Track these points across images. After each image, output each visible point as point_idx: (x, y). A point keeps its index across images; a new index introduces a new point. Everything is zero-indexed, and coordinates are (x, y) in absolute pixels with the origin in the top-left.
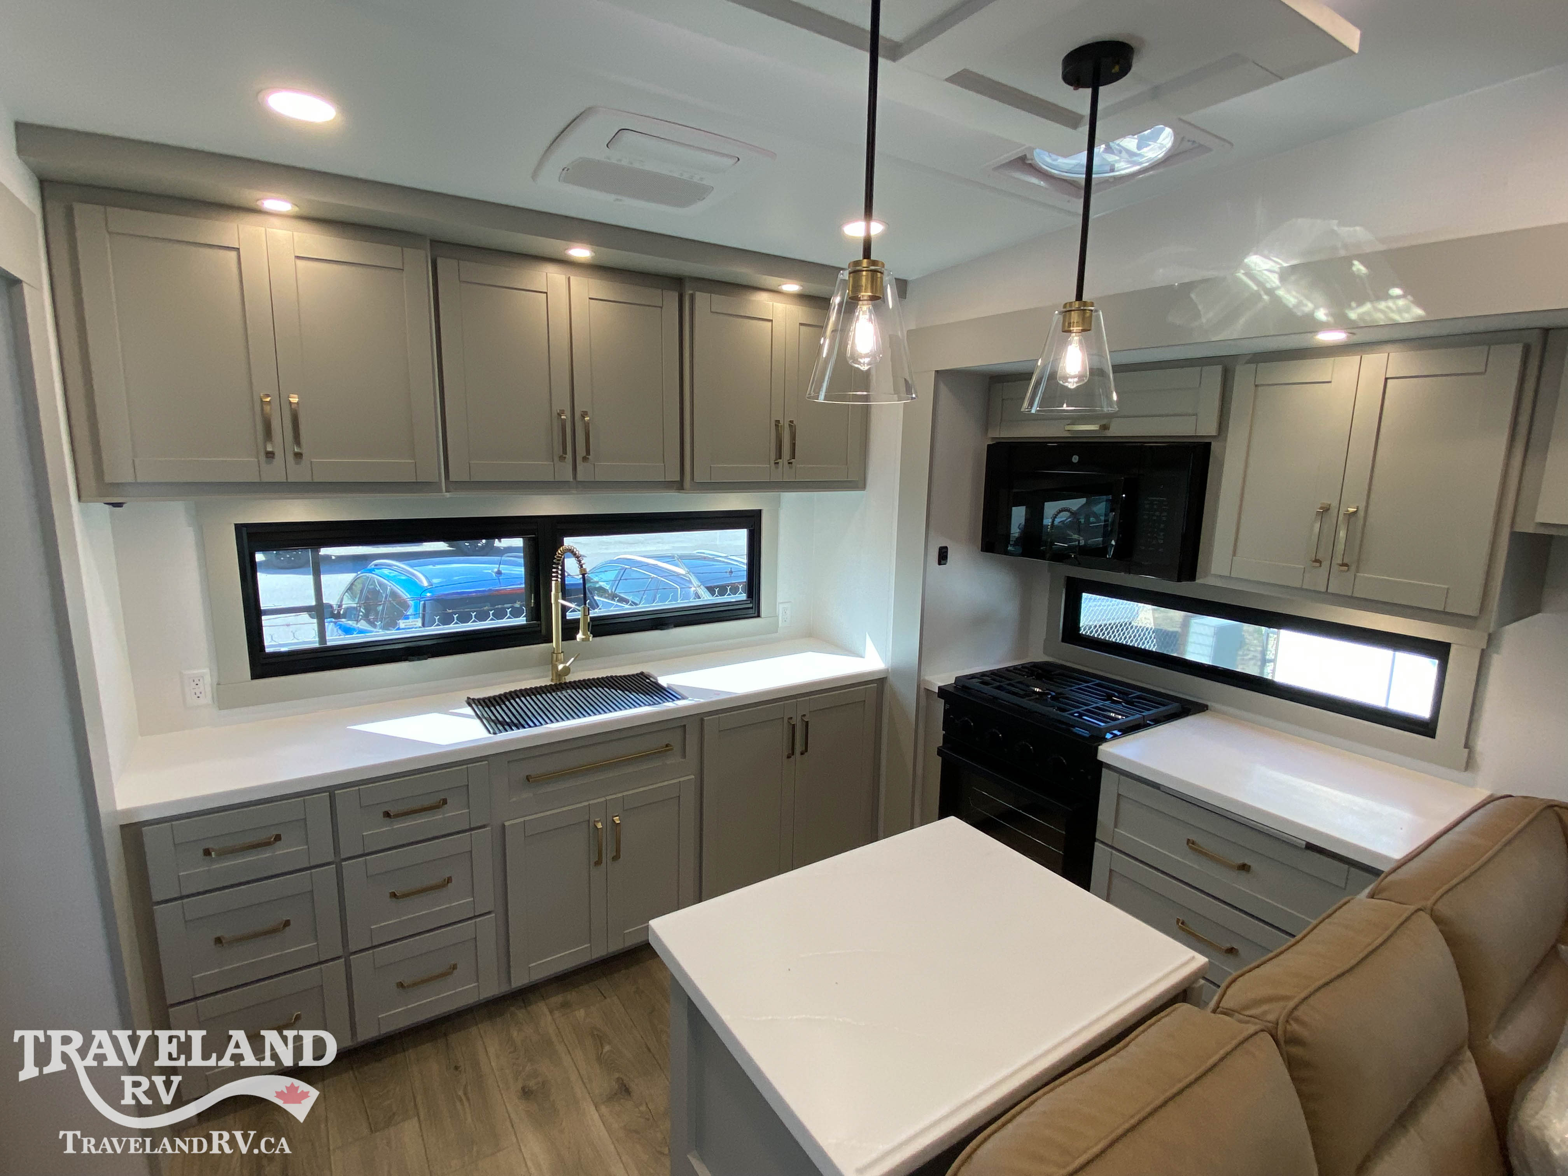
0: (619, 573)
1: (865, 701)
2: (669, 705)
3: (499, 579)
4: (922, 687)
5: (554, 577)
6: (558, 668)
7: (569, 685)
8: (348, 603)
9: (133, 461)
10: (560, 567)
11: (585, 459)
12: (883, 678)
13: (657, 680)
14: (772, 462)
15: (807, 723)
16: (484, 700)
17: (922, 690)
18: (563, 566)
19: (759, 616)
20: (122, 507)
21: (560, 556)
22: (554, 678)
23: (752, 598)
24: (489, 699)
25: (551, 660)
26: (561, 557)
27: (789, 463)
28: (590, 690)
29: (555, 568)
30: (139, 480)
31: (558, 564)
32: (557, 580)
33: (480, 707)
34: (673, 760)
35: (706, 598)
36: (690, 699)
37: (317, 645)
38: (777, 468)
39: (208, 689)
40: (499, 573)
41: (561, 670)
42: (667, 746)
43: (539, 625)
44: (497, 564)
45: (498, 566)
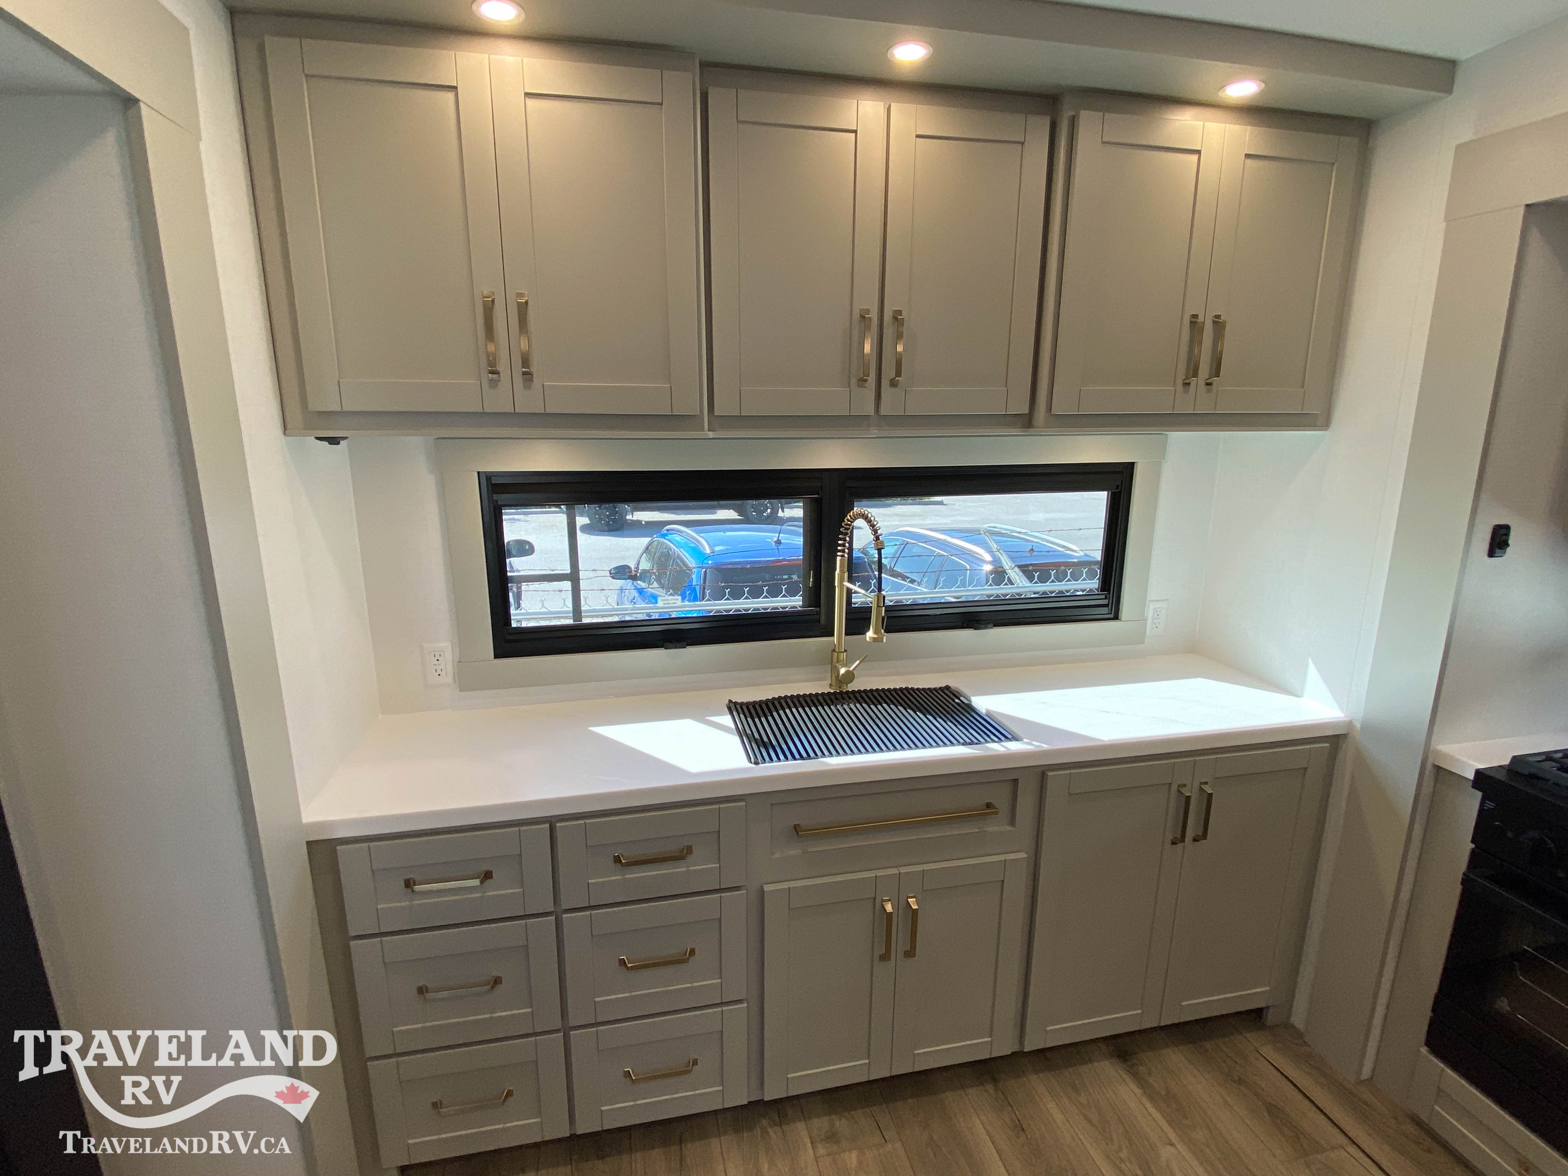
0: (899, 548)
1: (1306, 769)
2: (996, 747)
3: (778, 549)
4: (1430, 760)
5: (840, 551)
6: (839, 672)
7: (851, 696)
8: (645, 565)
9: (339, 382)
10: (848, 539)
11: (893, 384)
12: (1337, 736)
13: (969, 700)
14: (1179, 382)
15: (1210, 795)
16: (748, 704)
17: (1429, 767)
18: (851, 538)
19: (1116, 617)
20: (338, 444)
21: (849, 523)
22: (834, 684)
23: (1109, 591)
24: (754, 704)
25: (831, 659)
26: (850, 525)
27: (1208, 384)
28: (879, 707)
29: (841, 539)
30: (345, 409)
31: (846, 534)
32: (843, 556)
33: (742, 716)
34: (995, 827)
35: (1021, 585)
36: (1025, 740)
37: (570, 622)
38: (1186, 392)
39: (450, 667)
40: (778, 542)
41: (843, 675)
42: (988, 806)
43: (818, 613)
44: (776, 533)
45: (777, 535)
